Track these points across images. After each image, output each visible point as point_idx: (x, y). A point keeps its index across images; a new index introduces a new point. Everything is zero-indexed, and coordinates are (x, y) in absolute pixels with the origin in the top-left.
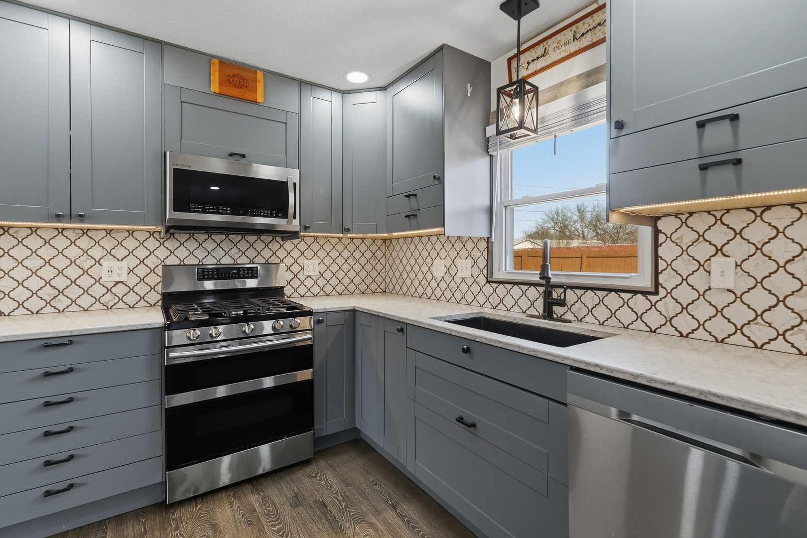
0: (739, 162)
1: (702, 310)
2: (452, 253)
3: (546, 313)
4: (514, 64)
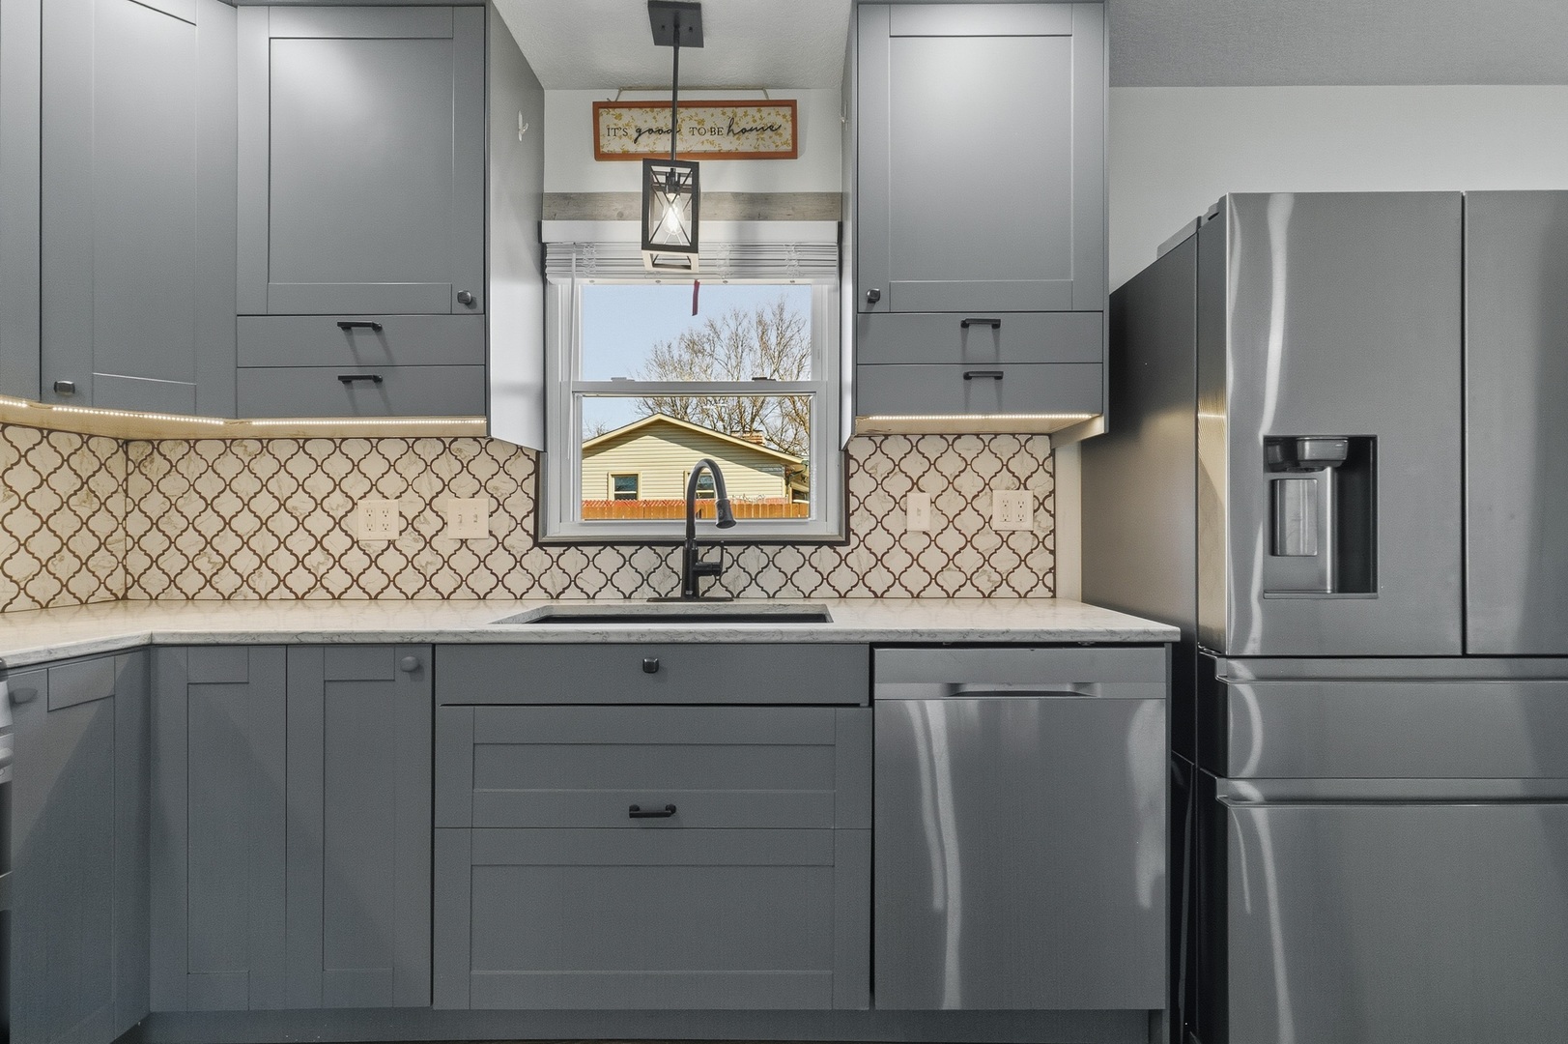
0: (999, 377)
1: (898, 561)
2: (428, 485)
3: (690, 590)
4: (607, 118)
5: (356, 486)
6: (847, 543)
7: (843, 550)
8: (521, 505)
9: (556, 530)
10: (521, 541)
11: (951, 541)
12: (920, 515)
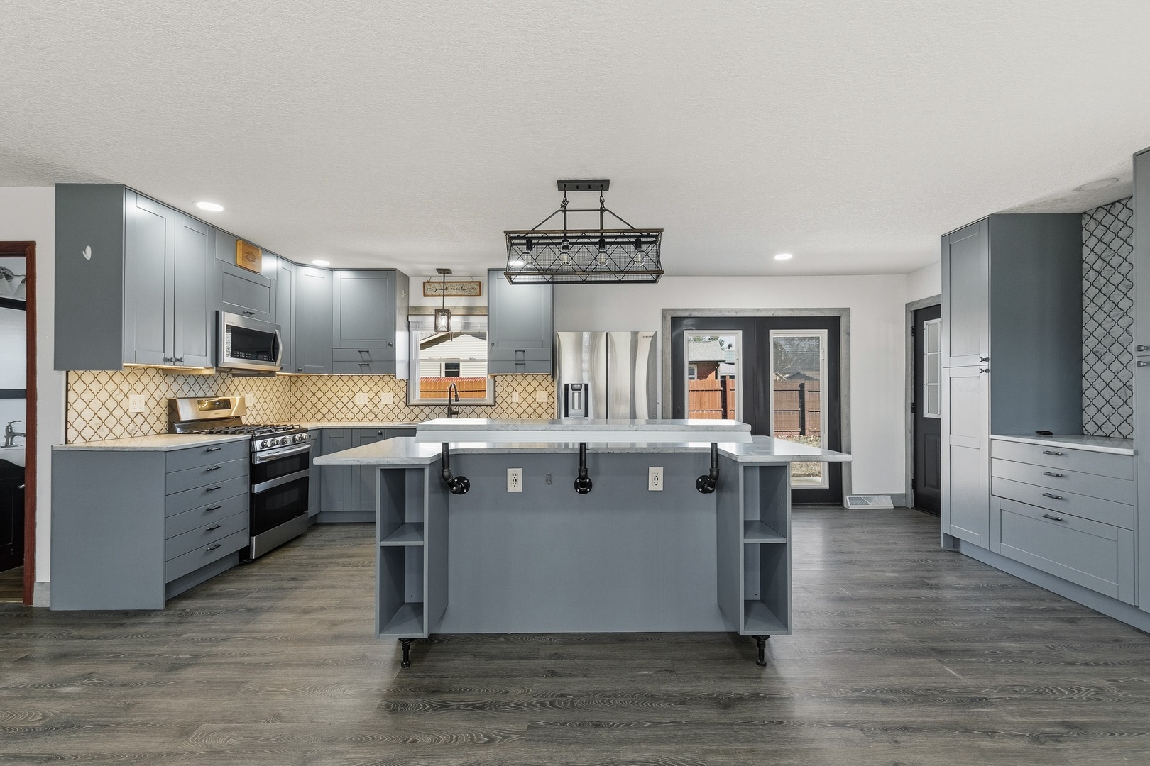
0: (525, 365)
1: (510, 410)
2: (376, 389)
4: (427, 286)
5: (355, 389)
6: (495, 405)
7: (493, 408)
9: (412, 401)
10: (402, 405)
11: (525, 405)
12: (516, 398)
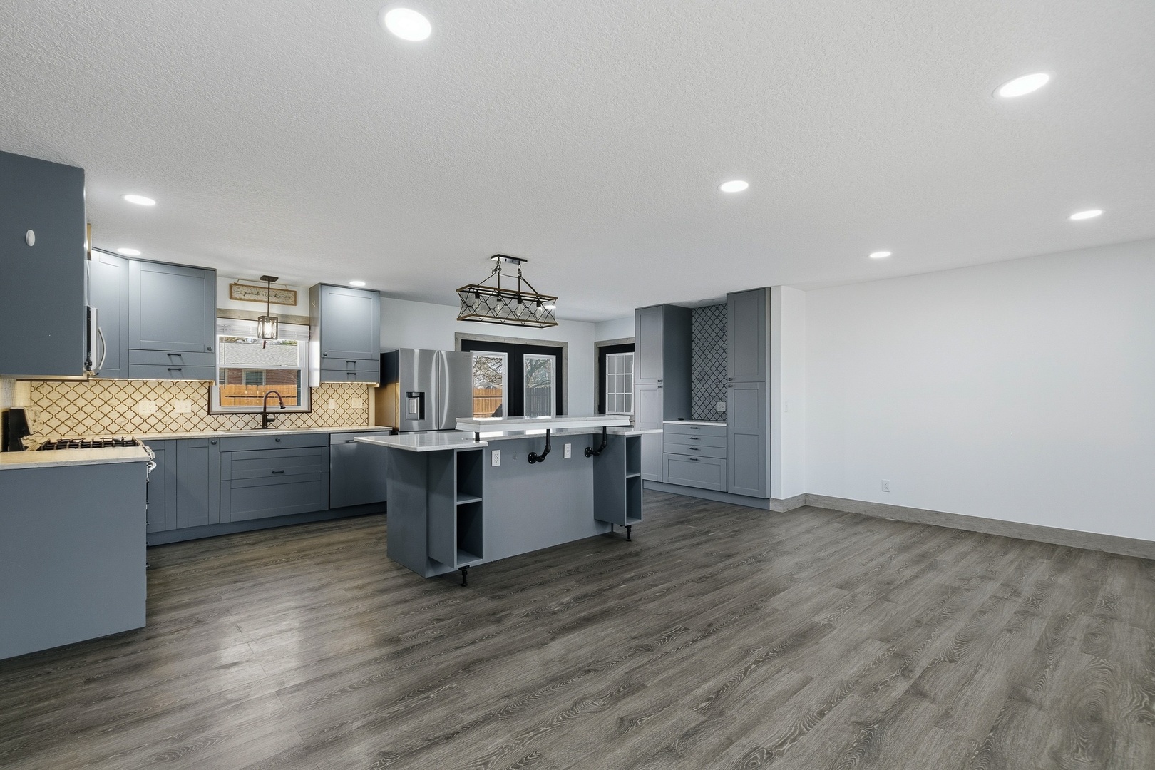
0: (355, 374)
1: (326, 417)
2: (167, 396)
3: (264, 426)
4: (234, 288)
6: (311, 412)
7: (310, 414)
8: (203, 402)
9: (216, 410)
10: (203, 413)
11: (340, 411)
12: (332, 404)
